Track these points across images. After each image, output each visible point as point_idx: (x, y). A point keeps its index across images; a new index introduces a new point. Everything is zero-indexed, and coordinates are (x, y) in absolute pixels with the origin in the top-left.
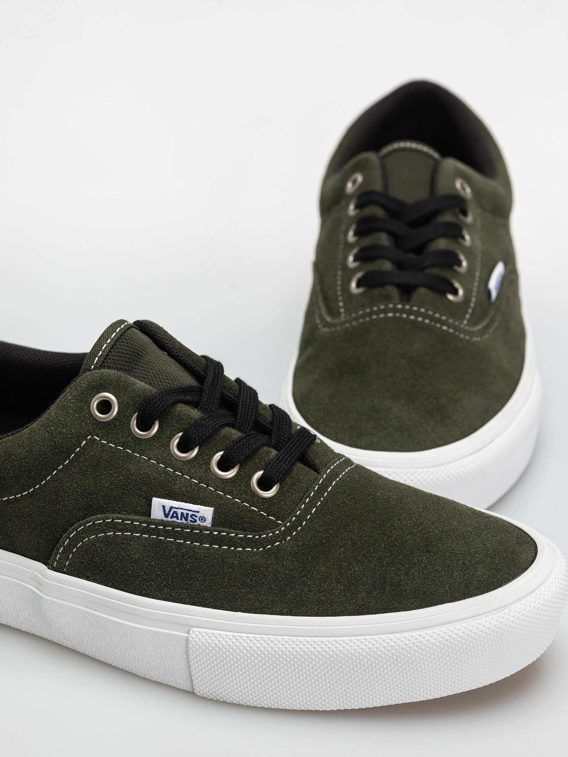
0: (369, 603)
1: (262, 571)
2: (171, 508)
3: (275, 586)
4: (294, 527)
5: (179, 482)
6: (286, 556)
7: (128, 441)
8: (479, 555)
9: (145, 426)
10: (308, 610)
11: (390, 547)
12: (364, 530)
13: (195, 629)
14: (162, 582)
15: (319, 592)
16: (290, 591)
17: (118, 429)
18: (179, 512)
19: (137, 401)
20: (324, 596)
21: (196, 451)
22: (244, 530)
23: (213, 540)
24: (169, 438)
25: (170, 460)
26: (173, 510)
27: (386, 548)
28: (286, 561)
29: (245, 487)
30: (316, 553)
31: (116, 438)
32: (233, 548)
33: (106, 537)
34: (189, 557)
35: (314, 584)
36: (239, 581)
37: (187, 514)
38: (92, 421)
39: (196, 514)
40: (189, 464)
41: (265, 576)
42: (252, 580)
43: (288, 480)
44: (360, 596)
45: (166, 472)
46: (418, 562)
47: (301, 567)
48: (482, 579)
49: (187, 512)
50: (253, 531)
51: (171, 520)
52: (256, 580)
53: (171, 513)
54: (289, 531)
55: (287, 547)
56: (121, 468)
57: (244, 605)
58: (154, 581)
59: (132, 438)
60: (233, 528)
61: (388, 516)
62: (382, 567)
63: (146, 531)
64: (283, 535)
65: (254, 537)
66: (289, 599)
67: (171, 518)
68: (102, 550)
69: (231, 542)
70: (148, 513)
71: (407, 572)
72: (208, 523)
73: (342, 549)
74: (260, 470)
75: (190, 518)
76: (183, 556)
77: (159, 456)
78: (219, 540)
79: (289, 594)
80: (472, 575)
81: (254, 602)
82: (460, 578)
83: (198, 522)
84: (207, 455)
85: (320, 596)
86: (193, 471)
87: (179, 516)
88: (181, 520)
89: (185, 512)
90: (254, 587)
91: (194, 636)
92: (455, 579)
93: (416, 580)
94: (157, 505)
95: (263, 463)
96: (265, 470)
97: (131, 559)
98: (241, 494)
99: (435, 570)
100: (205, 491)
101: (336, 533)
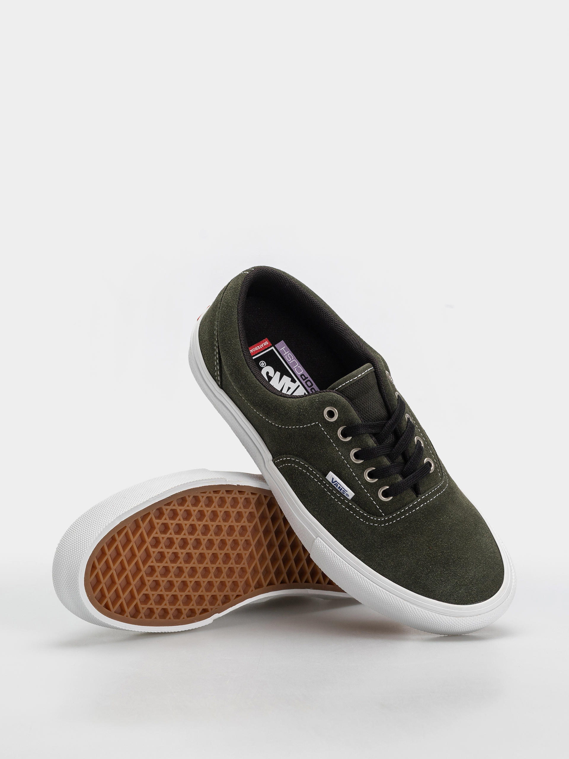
0: (401, 579)
1: (362, 533)
2: (336, 481)
3: (364, 544)
4: (388, 521)
5: (347, 470)
6: (377, 533)
7: (334, 437)
8: (467, 581)
9: (344, 435)
10: (372, 565)
11: (427, 556)
12: (421, 540)
13: (320, 539)
14: (316, 508)
15: (382, 560)
16: (369, 551)
17: (332, 428)
18: (339, 485)
19: (347, 421)
20: (383, 563)
21: (361, 461)
22: (364, 510)
23: (348, 506)
24: (352, 448)
25: (348, 457)
26: (336, 483)
27: (425, 556)
28: (375, 536)
29: (375, 491)
30: (391, 540)
31: (329, 432)
32: (355, 515)
33: (302, 471)
34: (333, 506)
35: (381, 555)
36: (350, 531)
37: (342, 489)
38: (322, 417)
39: (346, 491)
40: (355, 465)
41: (362, 537)
42: (355, 534)
43: (398, 497)
44: (399, 573)
45: (343, 462)
46: (435, 571)
47: (380, 543)
48: (460, 596)
49: (342, 488)
50: (368, 513)
51: (334, 485)
52: (357, 536)
53: (335, 483)
54: (385, 521)
55: (380, 529)
56: (324, 447)
57: (346, 543)
58: (313, 505)
59: (336, 436)
60: (360, 506)
61: (438, 537)
62: (417, 565)
63: (321, 481)
64: (381, 522)
65: (367, 516)
66: (367, 554)
67: (334, 484)
68: (297, 475)
69: (355, 511)
70: (326, 475)
71: (427, 574)
72: (350, 497)
73: (404, 545)
74: (387, 486)
75: (342, 491)
76: (331, 505)
77: (344, 453)
78: (351, 508)
79: (368, 552)
80: (457, 591)
81: (351, 545)
82: (450, 590)
83: (345, 495)
84: (366, 466)
85: (381, 562)
86: (355, 469)
87: (338, 487)
88: (338, 488)
89: (341, 487)
90: (355, 538)
91: (318, 542)
92: (447, 589)
93: (428, 580)
94: (331, 476)
95: (390, 483)
96: (390, 487)
97: (308, 488)
98: (372, 493)
99: (441, 579)
100: (356, 482)
101: (406, 535)
